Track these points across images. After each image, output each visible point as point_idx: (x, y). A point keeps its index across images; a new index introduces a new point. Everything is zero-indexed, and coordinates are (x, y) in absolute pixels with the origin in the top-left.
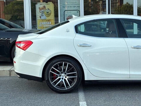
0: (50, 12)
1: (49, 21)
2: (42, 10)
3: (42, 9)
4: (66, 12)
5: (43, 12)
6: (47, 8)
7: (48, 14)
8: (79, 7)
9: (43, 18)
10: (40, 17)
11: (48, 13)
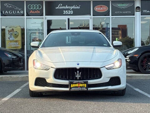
0: (18, 34)
1: (16, 41)
2: (11, 33)
3: (11, 31)
4: (32, 34)
5: (11, 34)
6: (15, 31)
7: (16, 36)
8: (43, 30)
9: (11, 39)
10: (9, 38)
11: (15, 34)
